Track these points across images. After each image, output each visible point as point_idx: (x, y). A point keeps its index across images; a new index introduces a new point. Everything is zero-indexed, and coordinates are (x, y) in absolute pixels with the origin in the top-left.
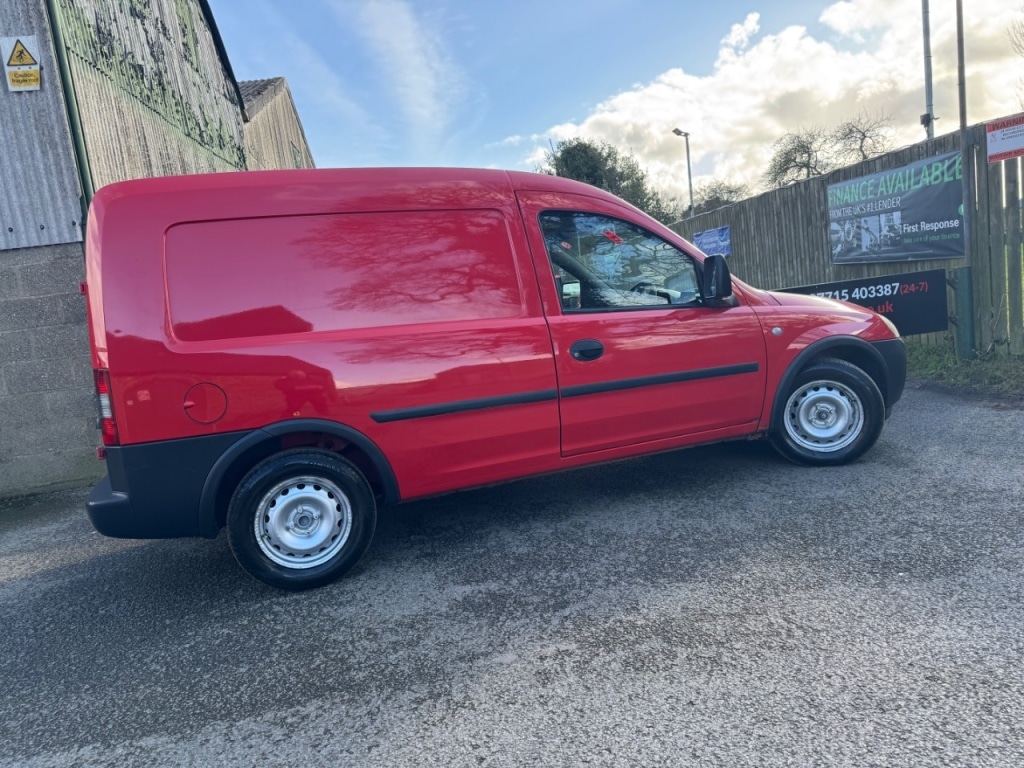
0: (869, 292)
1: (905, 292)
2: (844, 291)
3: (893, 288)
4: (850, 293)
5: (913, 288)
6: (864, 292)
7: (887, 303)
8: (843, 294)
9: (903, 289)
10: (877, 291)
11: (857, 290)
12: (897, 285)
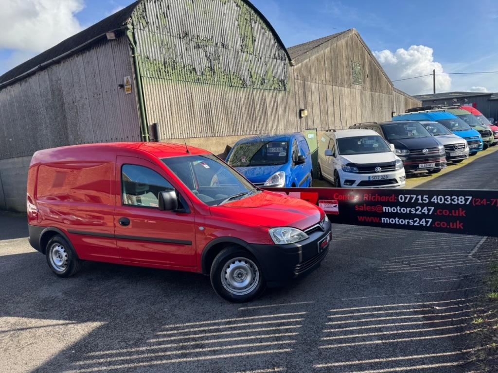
0: (445, 200)
1: (477, 204)
2: (425, 196)
3: (466, 200)
4: (430, 198)
5: (484, 202)
6: (441, 199)
7: (460, 209)
8: (424, 198)
9: (476, 202)
10: (452, 200)
11: (435, 197)
12: (470, 198)
